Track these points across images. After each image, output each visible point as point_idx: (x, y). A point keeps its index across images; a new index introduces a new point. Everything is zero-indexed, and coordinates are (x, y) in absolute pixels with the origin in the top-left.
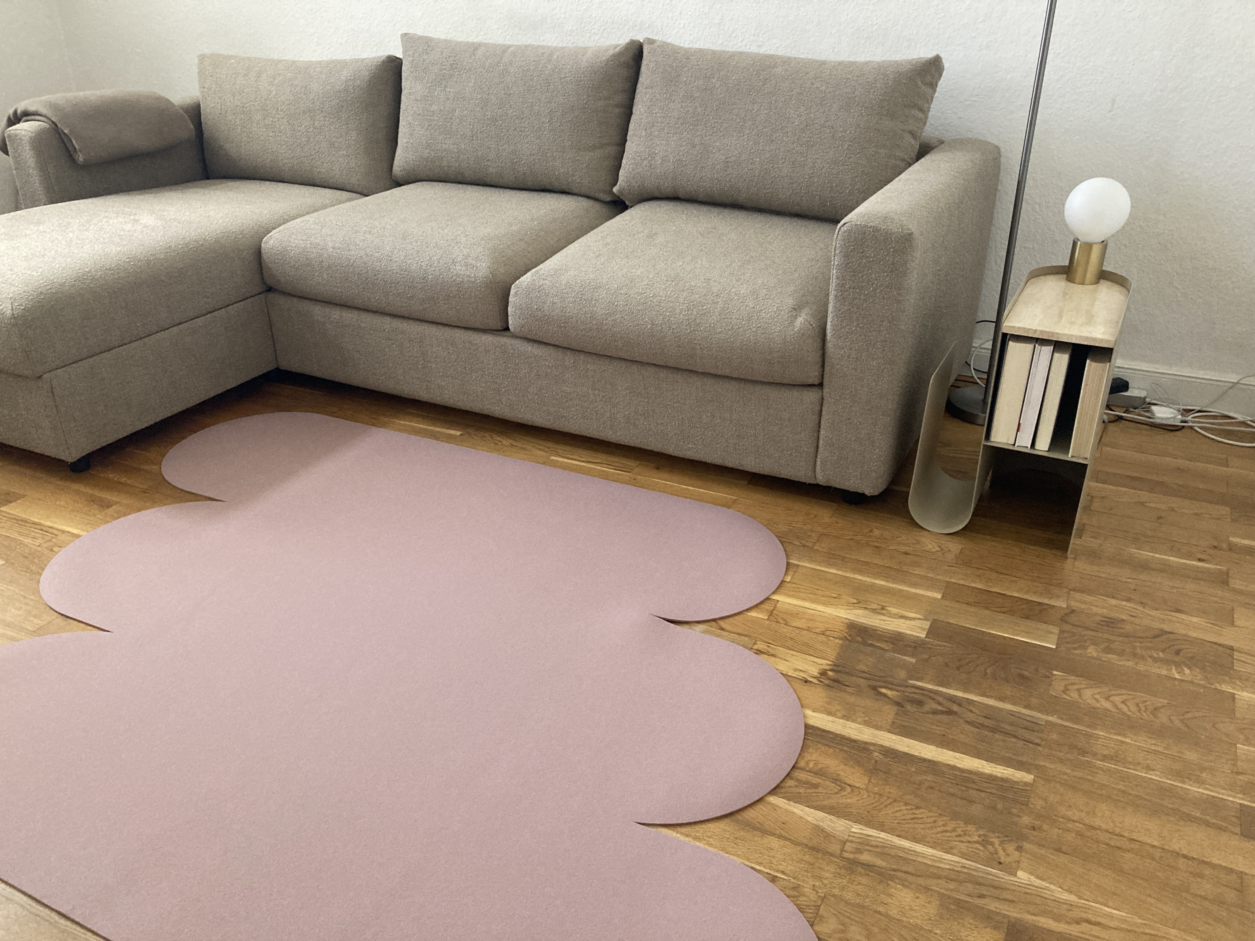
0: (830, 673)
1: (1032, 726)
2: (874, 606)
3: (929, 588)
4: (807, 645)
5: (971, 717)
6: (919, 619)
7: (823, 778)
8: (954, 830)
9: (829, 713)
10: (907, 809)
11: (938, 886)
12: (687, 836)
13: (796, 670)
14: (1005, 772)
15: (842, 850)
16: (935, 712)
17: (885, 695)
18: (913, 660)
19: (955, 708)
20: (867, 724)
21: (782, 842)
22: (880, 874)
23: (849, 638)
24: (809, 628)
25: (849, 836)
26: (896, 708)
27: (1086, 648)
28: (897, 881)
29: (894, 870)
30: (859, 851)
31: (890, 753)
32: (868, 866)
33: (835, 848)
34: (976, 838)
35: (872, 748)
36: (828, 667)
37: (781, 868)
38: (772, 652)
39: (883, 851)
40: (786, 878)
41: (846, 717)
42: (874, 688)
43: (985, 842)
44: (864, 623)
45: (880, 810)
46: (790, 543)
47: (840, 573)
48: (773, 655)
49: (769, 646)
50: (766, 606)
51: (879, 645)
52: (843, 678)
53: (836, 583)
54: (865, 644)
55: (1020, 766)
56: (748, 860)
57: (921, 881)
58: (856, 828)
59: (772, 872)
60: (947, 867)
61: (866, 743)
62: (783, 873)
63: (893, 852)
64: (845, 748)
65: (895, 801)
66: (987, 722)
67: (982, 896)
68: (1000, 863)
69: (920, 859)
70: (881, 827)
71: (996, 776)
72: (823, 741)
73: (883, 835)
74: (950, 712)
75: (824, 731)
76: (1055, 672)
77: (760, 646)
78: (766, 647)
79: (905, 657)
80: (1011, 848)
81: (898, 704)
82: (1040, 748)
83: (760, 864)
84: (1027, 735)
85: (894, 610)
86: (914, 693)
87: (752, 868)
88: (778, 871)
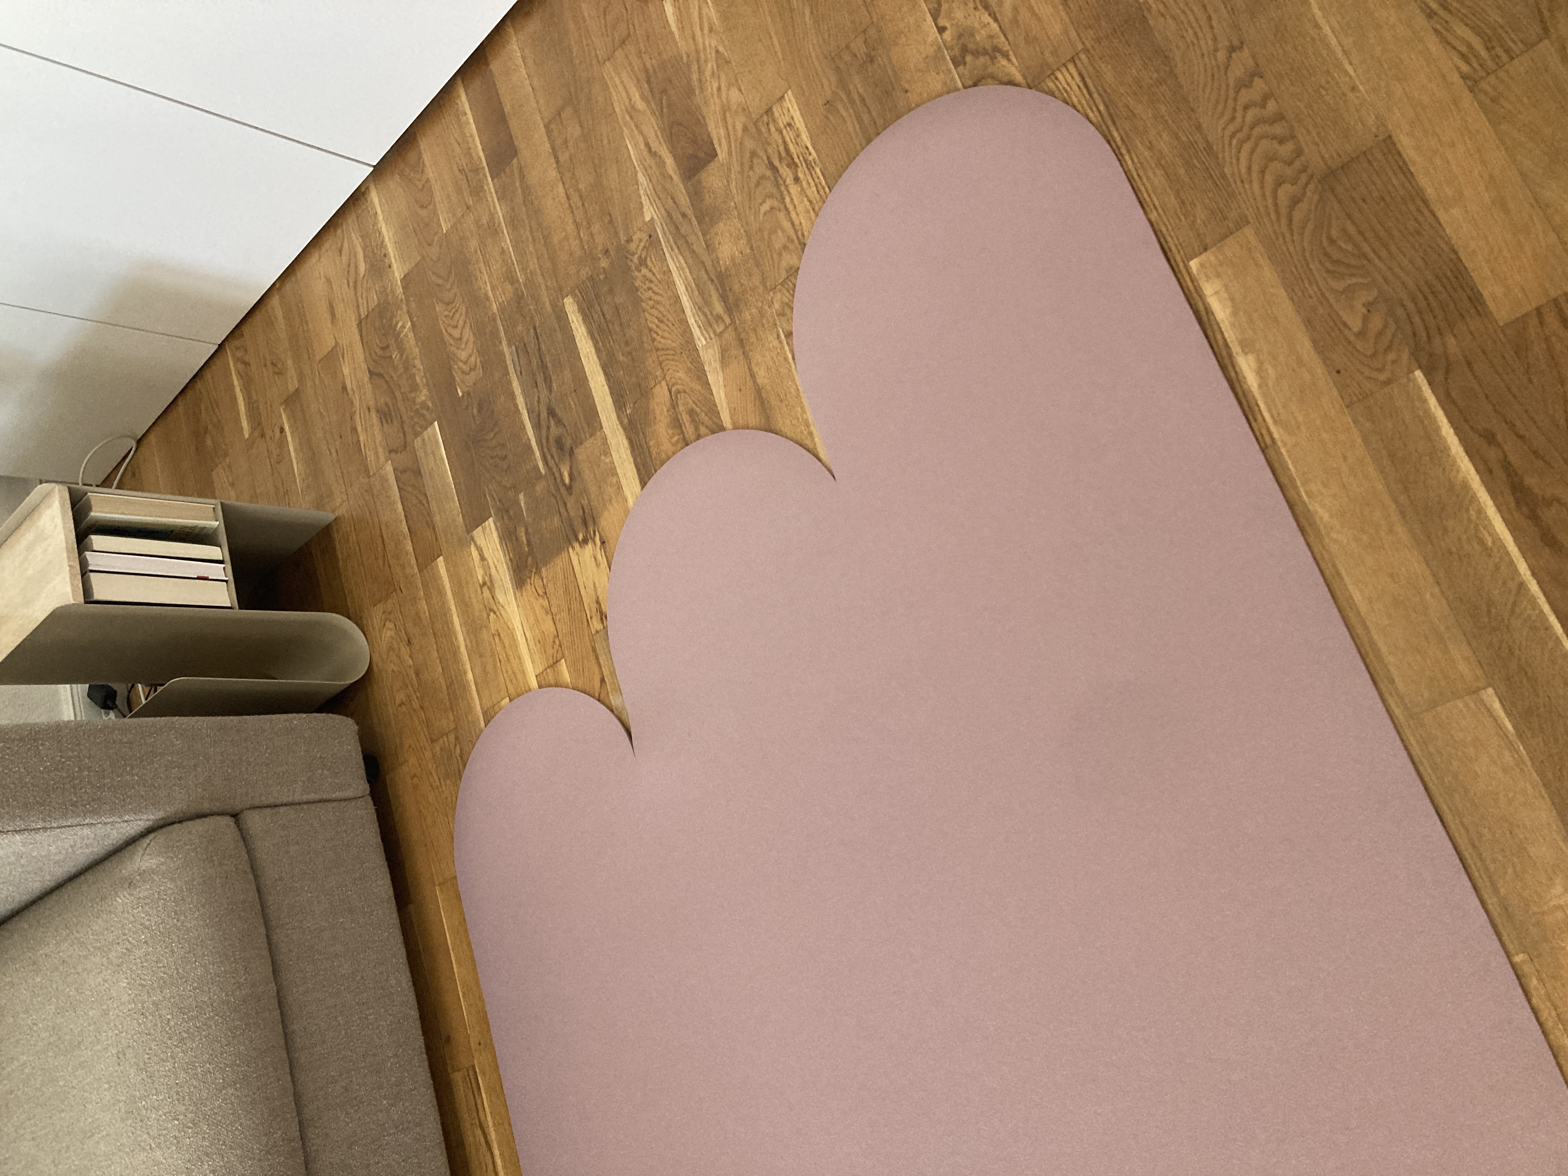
0: (581, 537)
1: (522, 349)
2: (486, 593)
3: (437, 578)
4: (566, 590)
5: (544, 393)
6: (476, 545)
7: (679, 417)
8: (649, 289)
9: (619, 487)
10: (658, 335)
11: (699, 246)
12: (811, 434)
13: (598, 565)
14: (575, 320)
15: (726, 327)
16: (559, 422)
17: (571, 475)
18: (521, 496)
19: (544, 414)
20: (606, 452)
21: (755, 369)
22: (723, 285)
23: (534, 570)
24: (547, 613)
25: (711, 339)
26: (576, 451)
27: (424, 405)
28: (719, 269)
29: (712, 280)
30: (719, 318)
31: (619, 404)
32: (724, 298)
33: (730, 335)
34: (644, 271)
35: (626, 421)
36: (576, 545)
37: (776, 343)
38: (594, 606)
39: (703, 306)
40: (781, 331)
41: (613, 472)
42: (569, 489)
43: (643, 262)
44: (511, 579)
45: (674, 349)
46: (461, 757)
47: (468, 666)
48: (598, 602)
49: (591, 618)
50: (551, 678)
51: (524, 538)
52: (577, 523)
53: (481, 656)
54: (531, 552)
55: (561, 316)
56: (790, 370)
57: (706, 258)
58: (700, 340)
59: (785, 342)
60: (681, 258)
61: (625, 429)
62: (778, 336)
63: (699, 300)
64: (641, 436)
65: (657, 350)
66: (540, 379)
67: (684, 215)
68: (650, 236)
69: (690, 278)
70: (687, 331)
71: (583, 319)
72: (648, 459)
73: (691, 321)
74: (551, 412)
75: (638, 470)
76: (460, 394)
77: (596, 625)
78: (594, 618)
79: (523, 505)
80: (632, 246)
81: (571, 452)
82: (537, 324)
83: (786, 359)
84: (532, 347)
85: (480, 574)
86: (552, 457)
87: (794, 359)
88: (781, 342)
